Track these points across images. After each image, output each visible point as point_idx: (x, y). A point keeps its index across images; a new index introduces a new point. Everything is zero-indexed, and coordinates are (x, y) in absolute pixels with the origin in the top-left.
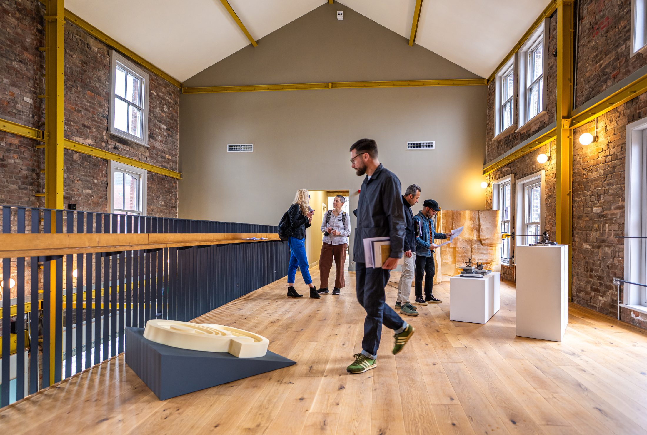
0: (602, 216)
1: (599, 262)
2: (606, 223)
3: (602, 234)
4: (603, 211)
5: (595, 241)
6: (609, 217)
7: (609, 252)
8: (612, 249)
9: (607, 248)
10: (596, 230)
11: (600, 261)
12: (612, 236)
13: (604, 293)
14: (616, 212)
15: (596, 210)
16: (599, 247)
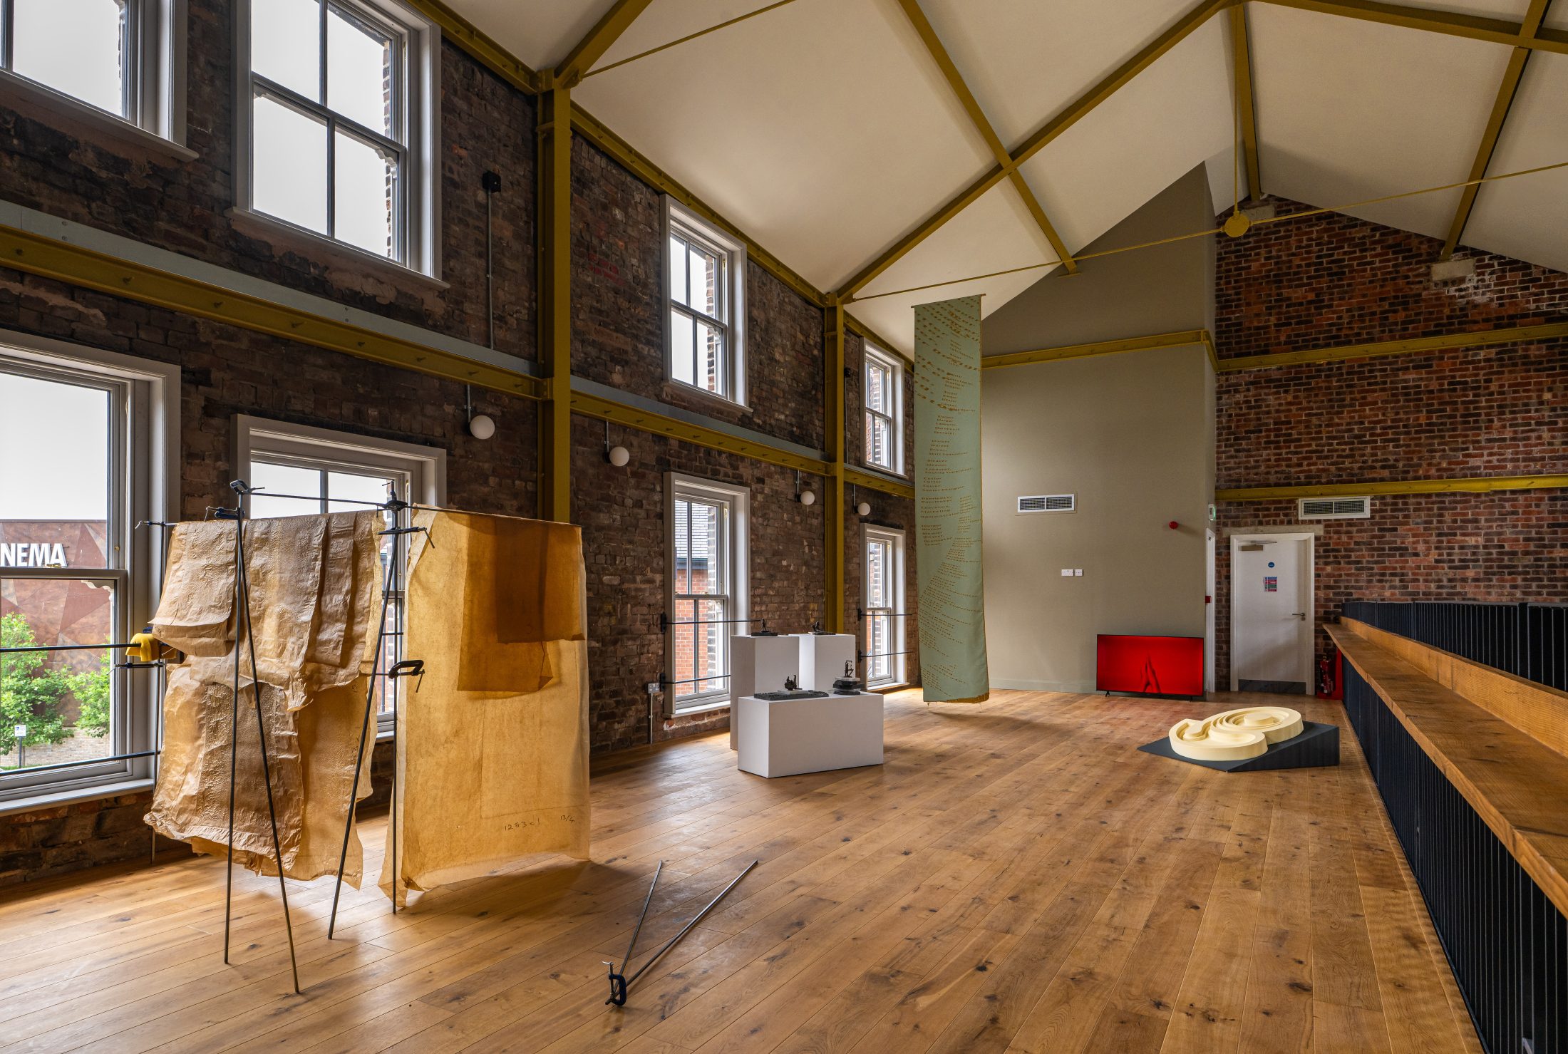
0: (620, 590)
1: (614, 668)
2: (627, 603)
3: (620, 621)
4: (622, 582)
5: (608, 632)
6: (633, 594)
7: (635, 647)
8: (638, 643)
9: (630, 643)
10: (610, 614)
11: (617, 664)
12: (638, 623)
13: (624, 715)
14: (643, 586)
15: (610, 580)
16: (615, 642)
